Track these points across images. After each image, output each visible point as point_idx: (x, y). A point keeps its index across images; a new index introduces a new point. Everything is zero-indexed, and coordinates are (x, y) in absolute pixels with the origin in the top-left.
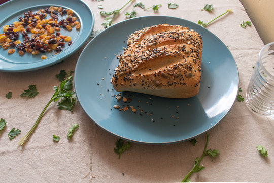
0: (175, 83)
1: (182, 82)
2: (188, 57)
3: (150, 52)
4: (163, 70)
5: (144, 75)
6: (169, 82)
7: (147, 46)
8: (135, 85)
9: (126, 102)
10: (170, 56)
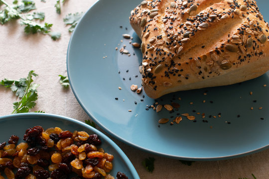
0: (249, 56)
1: (258, 52)
2: (248, 13)
3: (192, 21)
4: (226, 40)
5: (199, 58)
6: (240, 57)
7: (183, 15)
8: (187, 78)
9: (172, 111)
10: (226, 18)
